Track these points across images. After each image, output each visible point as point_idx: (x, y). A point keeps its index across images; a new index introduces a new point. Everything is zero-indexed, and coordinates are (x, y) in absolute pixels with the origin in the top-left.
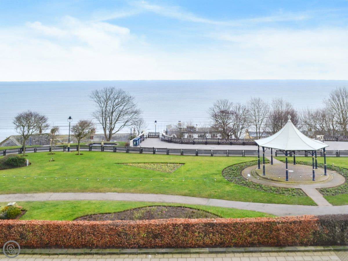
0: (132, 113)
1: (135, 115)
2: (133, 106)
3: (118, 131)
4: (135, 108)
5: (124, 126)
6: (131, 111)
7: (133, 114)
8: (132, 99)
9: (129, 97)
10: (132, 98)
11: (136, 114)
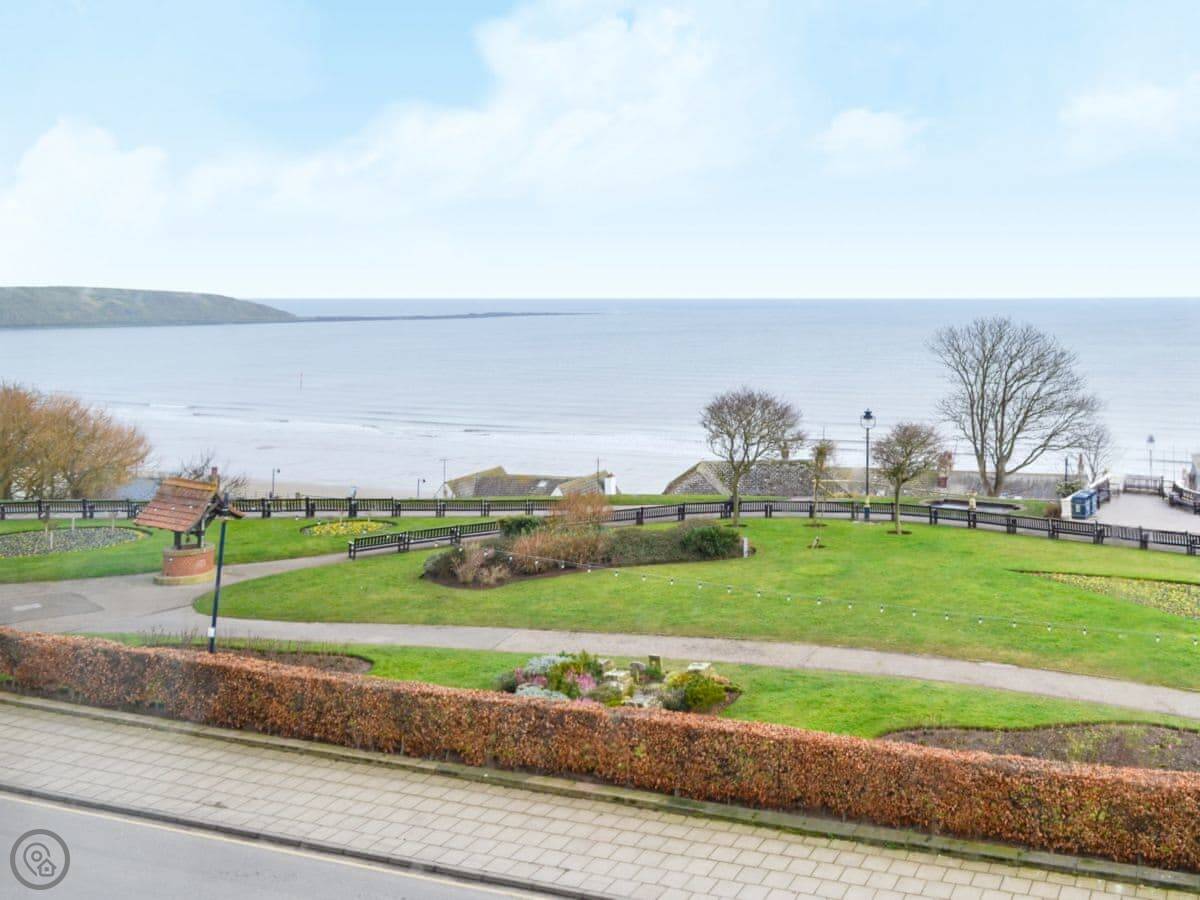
0: (1068, 406)
1: (1079, 414)
2: (1073, 383)
3: (1025, 464)
4: (1078, 389)
5: (1043, 451)
6: (1065, 400)
7: (1072, 410)
8: (1069, 361)
9: (1059, 352)
10: (1067, 357)
11: (1083, 413)
